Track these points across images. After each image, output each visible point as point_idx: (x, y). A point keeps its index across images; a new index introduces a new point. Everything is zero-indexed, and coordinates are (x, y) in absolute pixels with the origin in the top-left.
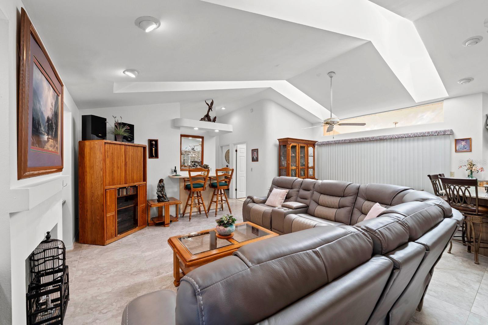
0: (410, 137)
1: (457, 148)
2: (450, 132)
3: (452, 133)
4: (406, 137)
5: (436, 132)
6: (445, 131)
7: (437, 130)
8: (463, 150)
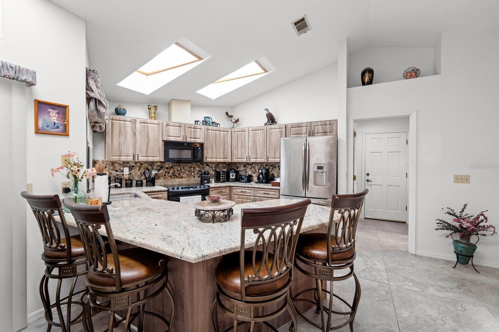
1: (40, 126)
8: (51, 130)
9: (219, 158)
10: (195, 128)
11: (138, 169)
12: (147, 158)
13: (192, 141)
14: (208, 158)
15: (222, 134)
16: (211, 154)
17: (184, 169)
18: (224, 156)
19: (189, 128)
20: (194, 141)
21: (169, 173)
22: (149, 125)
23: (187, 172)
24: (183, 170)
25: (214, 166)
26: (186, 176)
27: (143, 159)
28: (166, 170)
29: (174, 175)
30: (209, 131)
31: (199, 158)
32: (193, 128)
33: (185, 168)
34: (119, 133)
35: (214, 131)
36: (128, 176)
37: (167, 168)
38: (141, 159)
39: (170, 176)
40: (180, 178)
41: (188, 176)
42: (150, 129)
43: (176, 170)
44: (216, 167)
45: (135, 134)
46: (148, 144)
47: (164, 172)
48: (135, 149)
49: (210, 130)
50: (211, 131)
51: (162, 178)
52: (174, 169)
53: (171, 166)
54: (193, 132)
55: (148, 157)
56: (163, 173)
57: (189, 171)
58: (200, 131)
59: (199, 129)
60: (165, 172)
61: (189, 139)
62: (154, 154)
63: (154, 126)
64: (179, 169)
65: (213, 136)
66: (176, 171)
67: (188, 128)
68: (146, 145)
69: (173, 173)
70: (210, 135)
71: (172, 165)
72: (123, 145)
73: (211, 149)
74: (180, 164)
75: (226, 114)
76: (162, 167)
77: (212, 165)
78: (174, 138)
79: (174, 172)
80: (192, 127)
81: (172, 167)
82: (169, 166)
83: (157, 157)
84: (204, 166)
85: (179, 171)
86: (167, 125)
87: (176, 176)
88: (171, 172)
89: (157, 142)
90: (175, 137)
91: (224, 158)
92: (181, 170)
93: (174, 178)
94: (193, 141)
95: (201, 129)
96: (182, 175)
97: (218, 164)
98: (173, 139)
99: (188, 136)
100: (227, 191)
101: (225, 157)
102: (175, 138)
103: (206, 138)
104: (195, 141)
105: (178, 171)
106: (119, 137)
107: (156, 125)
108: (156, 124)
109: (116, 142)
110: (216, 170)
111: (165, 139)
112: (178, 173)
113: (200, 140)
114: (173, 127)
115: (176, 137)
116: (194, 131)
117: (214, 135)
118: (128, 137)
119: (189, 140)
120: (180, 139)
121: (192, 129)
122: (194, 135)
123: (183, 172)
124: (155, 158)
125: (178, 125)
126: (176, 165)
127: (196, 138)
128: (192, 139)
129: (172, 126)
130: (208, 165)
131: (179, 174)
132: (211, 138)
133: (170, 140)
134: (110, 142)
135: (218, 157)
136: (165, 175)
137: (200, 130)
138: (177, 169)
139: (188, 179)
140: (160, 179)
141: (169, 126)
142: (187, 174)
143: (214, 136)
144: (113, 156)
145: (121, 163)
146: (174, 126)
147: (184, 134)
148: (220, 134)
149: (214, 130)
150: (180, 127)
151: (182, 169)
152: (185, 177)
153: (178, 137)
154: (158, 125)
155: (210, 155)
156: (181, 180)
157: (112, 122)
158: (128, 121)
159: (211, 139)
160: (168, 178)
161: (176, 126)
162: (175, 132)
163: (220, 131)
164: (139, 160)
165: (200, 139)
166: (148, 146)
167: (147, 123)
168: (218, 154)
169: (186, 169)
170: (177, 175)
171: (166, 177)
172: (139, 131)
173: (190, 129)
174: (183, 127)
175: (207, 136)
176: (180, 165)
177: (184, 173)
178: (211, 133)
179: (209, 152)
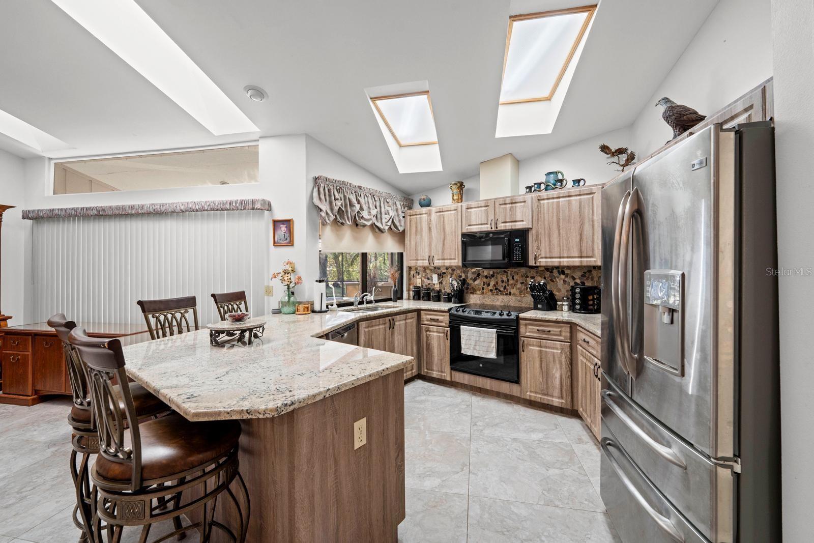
0: (203, 210)
1: (276, 240)
2: (261, 205)
3: (269, 207)
4: (197, 211)
5: (241, 202)
6: (254, 202)
7: (243, 199)
8: (283, 242)
9: (568, 257)
10: (512, 203)
11: (449, 276)
12: (443, 261)
13: (507, 228)
14: (542, 258)
15: (574, 203)
16: (548, 250)
17: (513, 279)
18: (581, 251)
19: (503, 204)
20: (512, 226)
21: (489, 285)
22: (445, 214)
23: (519, 286)
24: (511, 282)
25: (577, 275)
26: (517, 292)
27: (439, 263)
28: (485, 280)
29: (496, 289)
30: (542, 202)
31: (516, 258)
32: (509, 204)
33: (516, 277)
34: (416, 231)
35: (555, 200)
36: (438, 286)
37: (486, 277)
38: (437, 263)
39: (491, 290)
40: (506, 294)
41: (521, 292)
42: (446, 219)
43: (500, 280)
44: (582, 276)
45: (430, 229)
46: (444, 241)
47: (482, 284)
48: (430, 250)
49: (544, 199)
50: (546, 201)
51: (478, 292)
52: (497, 278)
53: (491, 273)
54: (508, 210)
55: (444, 259)
56: (479, 285)
57: (522, 283)
58: (524, 207)
59: (521, 202)
60: (484, 282)
61: (503, 224)
62: (451, 255)
63: (451, 214)
64: (505, 279)
65: (551, 210)
66: (500, 283)
67: (500, 205)
68: (442, 242)
69: (494, 285)
70: (544, 210)
71: (493, 273)
72: (419, 246)
73: (547, 239)
74: (506, 270)
75: (602, 151)
76: (479, 275)
77: (573, 272)
78: (478, 226)
79: (497, 283)
80: (507, 202)
81: (493, 276)
82: (489, 274)
83: (455, 259)
84: (554, 274)
85: (505, 282)
86: (467, 209)
87: (500, 291)
88: (492, 283)
89: (455, 237)
90: (479, 224)
91: (581, 257)
92: (508, 280)
93: (497, 294)
94: (510, 228)
95: (525, 202)
96: (510, 289)
97: (590, 271)
98: (477, 228)
99: (501, 219)
100: (563, 334)
101: (584, 254)
102: (480, 226)
103: (534, 218)
104: (513, 228)
105: (503, 281)
106: (416, 236)
107: (454, 212)
108: (453, 210)
109: (413, 243)
110: (583, 283)
111: (465, 231)
112: (504, 285)
113: (524, 223)
114: (477, 209)
115: (482, 224)
116: (511, 208)
117: (553, 209)
118: (424, 234)
119: (501, 226)
120: (487, 227)
121: (508, 206)
122: (511, 215)
123: (512, 284)
124: (452, 261)
125: (483, 205)
126: (500, 272)
127: (516, 221)
128: (507, 224)
129: (475, 208)
130: (563, 273)
131: (505, 288)
132: (546, 215)
133: (472, 231)
134: (409, 243)
135: (565, 255)
136: (483, 289)
137: (523, 204)
138: (501, 278)
139: (519, 298)
140: (476, 294)
141: (471, 208)
142: (519, 289)
143: (555, 210)
144: (411, 260)
145: (433, 268)
146: (478, 207)
147: (493, 218)
148: (569, 202)
149: (553, 198)
150: (486, 206)
151: (510, 278)
152: (514, 295)
153: (485, 224)
154: (456, 211)
155: (546, 252)
156: (506, 298)
157: (410, 218)
158: (424, 214)
159: (546, 218)
160: (488, 294)
161: (481, 207)
162: (479, 216)
163: (569, 196)
164: (435, 265)
165: (523, 221)
166: (444, 244)
167: (443, 212)
168: (565, 248)
169: (517, 279)
170: (502, 289)
171: (485, 291)
172: (434, 225)
173: (504, 206)
174: (491, 206)
175: (537, 212)
176: (507, 272)
177: (513, 286)
178: (546, 206)
179: (543, 245)
